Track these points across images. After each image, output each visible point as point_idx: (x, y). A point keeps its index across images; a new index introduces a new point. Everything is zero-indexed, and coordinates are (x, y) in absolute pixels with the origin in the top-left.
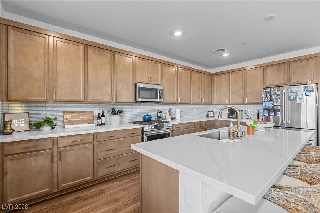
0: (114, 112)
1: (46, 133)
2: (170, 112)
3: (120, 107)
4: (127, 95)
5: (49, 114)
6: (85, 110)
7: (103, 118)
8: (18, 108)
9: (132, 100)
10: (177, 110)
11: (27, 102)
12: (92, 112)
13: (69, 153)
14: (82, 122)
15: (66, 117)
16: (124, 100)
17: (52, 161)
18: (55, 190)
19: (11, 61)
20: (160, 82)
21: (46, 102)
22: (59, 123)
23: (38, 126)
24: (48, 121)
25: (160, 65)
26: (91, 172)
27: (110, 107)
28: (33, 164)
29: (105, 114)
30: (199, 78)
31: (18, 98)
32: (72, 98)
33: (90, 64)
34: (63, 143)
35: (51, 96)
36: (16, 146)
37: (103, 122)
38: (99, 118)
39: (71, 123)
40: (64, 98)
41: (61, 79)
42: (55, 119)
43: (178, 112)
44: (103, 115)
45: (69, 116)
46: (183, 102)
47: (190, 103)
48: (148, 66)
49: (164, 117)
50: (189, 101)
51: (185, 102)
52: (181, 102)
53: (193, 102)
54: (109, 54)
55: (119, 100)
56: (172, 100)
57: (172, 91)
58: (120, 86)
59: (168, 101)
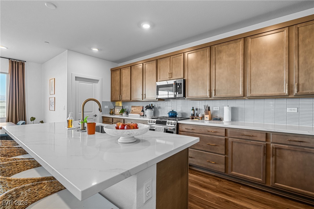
4: (152, 92)
9: (155, 97)
10: (225, 107)
16: (150, 97)
25: (182, 56)
33: (133, 78)
34: (114, 121)
36: (105, 119)
38: (142, 111)
39: (133, 113)
45: (133, 109)
46: (223, 95)
47: (244, 96)
48: (169, 63)
49: (200, 116)
50: (241, 93)
51: (229, 95)
52: (218, 95)
53: (255, 93)
54: (142, 66)
55: (146, 98)
56: (201, 94)
57: (200, 82)
58: (147, 88)
59: (194, 96)
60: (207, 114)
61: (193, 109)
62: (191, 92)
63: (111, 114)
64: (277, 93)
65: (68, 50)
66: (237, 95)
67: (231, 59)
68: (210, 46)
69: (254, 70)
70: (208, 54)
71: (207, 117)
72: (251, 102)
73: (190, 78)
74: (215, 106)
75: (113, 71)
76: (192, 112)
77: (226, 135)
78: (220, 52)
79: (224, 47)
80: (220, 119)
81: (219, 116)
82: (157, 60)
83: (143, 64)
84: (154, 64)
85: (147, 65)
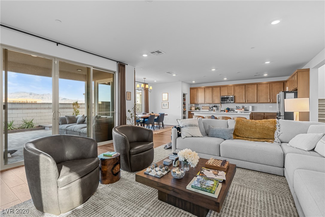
0: (215, 106)
1: (198, 110)
3: (217, 105)
4: (217, 100)
6: (207, 105)
7: (212, 108)
9: (219, 102)
10: (250, 106)
11: (195, 104)
12: (209, 106)
14: (206, 109)
16: (216, 102)
19: (191, 96)
20: (233, 94)
22: (201, 109)
23: (196, 109)
24: (198, 108)
25: (233, 87)
27: (214, 105)
31: (192, 103)
33: (206, 93)
35: (197, 102)
41: (199, 98)
44: (212, 107)
45: (203, 107)
46: (250, 102)
47: (257, 103)
48: (227, 89)
50: (256, 101)
51: (252, 102)
52: (248, 102)
53: (260, 102)
54: (211, 89)
55: (215, 102)
56: (241, 101)
57: (241, 97)
58: (215, 98)
59: (239, 102)
60: (243, 108)
61: (237, 107)
62: (237, 101)
63: (190, 110)
64: (267, 102)
65: (182, 82)
66: (255, 102)
67: (253, 90)
68: (245, 85)
69: (260, 95)
70: (244, 88)
71: (243, 110)
72: (259, 104)
73: (237, 95)
74: (246, 106)
75: (191, 89)
77: (252, 114)
78: (249, 87)
79: (250, 86)
80: (247, 110)
81: (247, 109)
82: (220, 87)
83: (212, 88)
84: (219, 88)
85: (214, 88)
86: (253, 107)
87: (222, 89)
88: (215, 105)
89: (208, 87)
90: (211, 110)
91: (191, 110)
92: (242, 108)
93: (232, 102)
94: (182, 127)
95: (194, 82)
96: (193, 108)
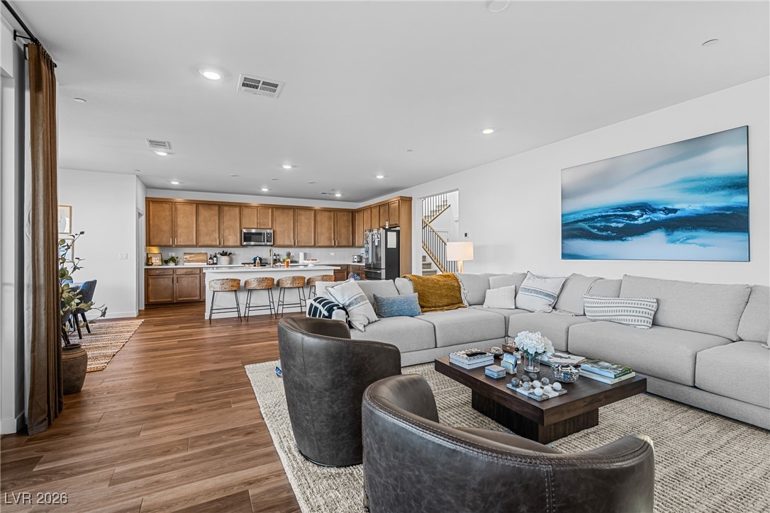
0: (224, 254)
1: (172, 265)
2: (289, 255)
3: (229, 250)
4: (233, 238)
5: (174, 255)
6: (199, 252)
7: (215, 259)
8: (155, 250)
9: (239, 244)
10: (300, 253)
11: (160, 246)
12: (207, 254)
13: (183, 279)
14: (198, 261)
15: (185, 257)
16: (231, 243)
17: (173, 282)
18: (175, 301)
19: (151, 222)
20: (270, 226)
21: (170, 246)
22: (181, 261)
23: (166, 262)
24: (173, 260)
25: (270, 210)
26: (198, 294)
27: (221, 250)
28: (162, 283)
29: (218, 256)
30: (330, 217)
31: (155, 244)
32: (187, 243)
33: (201, 218)
34: (179, 272)
35: (173, 242)
36: (154, 271)
37: (215, 262)
38: (211, 258)
39: (189, 261)
40: (182, 244)
41: (180, 231)
42: (177, 258)
43: (302, 255)
44: (215, 256)
45: (188, 256)
46: (303, 244)
47: (314, 246)
48: (256, 212)
49: (281, 260)
50: (313, 244)
51: (306, 245)
52: (300, 245)
53: (320, 245)
54: (217, 208)
55: (226, 244)
56: (287, 243)
57: (286, 234)
58: (227, 233)
59: (282, 243)
62: (279, 242)
64: (329, 245)
65: (137, 176)
66: (310, 245)
67: (307, 221)
68: (294, 209)
69: (319, 231)
70: (292, 214)
73: (278, 229)
74: (293, 251)
76: (275, 257)
78: (301, 215)
79: (302, 212)
80: (296, 262)
81: (296, 260)
82: (240, 207)
83: (220, 206)
84: (237, 210)
85: (226, 208)
86: (305, 254)
87: (246, 211)
88: (226, 250)
89: (209, 204)
90: (214, 264)
91: (151, 265)
92: (285, 257)
93: (268, 243)
94: (349, 305)
95: (175, 183)
96: (156, 261)
